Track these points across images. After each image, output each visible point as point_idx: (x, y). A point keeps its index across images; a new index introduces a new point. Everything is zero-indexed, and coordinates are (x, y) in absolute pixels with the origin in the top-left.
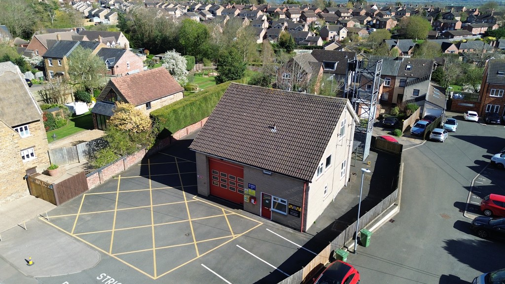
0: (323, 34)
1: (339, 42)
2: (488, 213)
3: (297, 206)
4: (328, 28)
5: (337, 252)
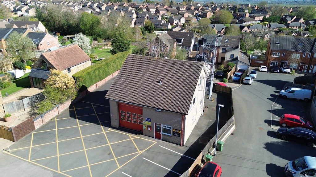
0: (171, 21)
1: (181, 26)
2: (284, 125)
3: (178, 130)
4: (173, 17)
5: (206, 156)
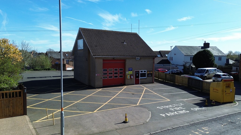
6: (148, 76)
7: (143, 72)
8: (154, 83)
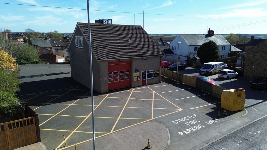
3: (157, 71)
6: (155, 76)
7: (150, 72)
8: (161, 83)
